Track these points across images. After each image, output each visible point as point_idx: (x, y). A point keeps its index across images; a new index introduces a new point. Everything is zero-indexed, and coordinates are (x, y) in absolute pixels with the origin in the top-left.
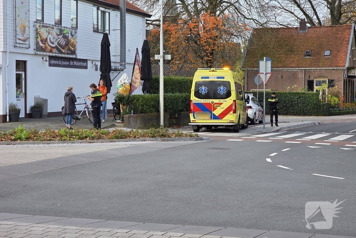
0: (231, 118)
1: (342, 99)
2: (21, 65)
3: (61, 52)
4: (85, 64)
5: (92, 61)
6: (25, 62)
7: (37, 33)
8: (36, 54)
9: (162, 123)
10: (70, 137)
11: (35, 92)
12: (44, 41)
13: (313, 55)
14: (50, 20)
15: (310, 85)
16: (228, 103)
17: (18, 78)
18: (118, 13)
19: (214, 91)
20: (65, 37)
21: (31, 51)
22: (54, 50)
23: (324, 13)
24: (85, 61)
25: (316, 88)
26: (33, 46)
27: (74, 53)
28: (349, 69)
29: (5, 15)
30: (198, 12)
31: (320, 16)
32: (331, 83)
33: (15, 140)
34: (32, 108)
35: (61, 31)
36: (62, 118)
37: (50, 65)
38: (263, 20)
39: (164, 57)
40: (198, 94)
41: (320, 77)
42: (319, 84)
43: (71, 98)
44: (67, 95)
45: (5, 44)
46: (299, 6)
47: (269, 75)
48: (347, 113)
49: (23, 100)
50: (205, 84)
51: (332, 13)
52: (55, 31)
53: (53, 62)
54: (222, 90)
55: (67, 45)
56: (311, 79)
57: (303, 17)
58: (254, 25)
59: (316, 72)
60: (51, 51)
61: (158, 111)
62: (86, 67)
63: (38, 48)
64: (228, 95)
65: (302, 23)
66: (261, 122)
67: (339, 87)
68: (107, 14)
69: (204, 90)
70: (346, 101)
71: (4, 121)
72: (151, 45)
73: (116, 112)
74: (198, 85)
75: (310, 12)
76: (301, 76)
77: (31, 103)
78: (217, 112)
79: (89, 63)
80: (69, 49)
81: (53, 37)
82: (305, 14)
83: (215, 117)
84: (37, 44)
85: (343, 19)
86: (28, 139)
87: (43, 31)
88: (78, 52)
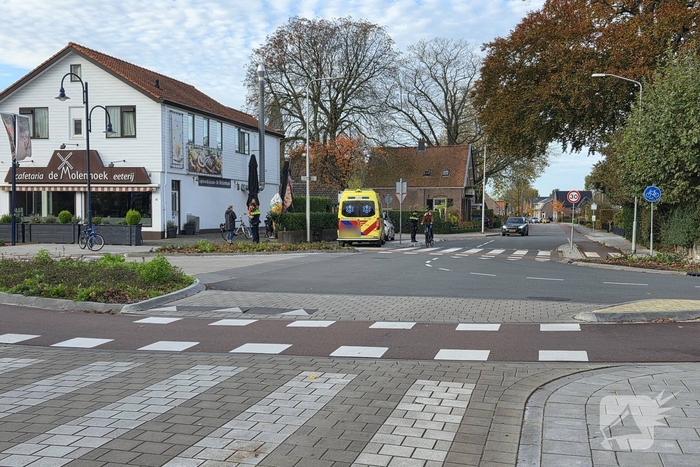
0: (375, 234)
1: (461, 218)
2: (176, 185)
3: (209, 173)
4: (228, 184)
5: (235, 181)
6: (178, 182)
7: (190, 154)
8: (188, 174)
9: (308, 240)
10: (233, 250)
11: (188, 210)
12: (195, 162)
13: (432, 174)
14: (199, 142)
15: (430, 203)
16: (372, 220)
17: (174, 196)
18: (257, 135)
19: (359, 209)
20: (212, 158)
21: (184, 171)
22: (204, 170)
23: (440, 131)
24: (229, 180)
25: (435, 207)
26: (186, 167)
27: (219, 173)
28: (466, 188)
29: (163, 137)
30: (318, 131)
31: (437, 135)
32: (450, 202)
33: (202, 252)
34: (185, 226)
35: (209, 152)
36: (220, 235)
37: (200, 185)
38: (383, 139)
39: (310, 178)
40: (344, 213)
41: (440, 196)
42: (439, 203)
43: (231, 216)
44: (227, 213)
45: (164, 165)
46: (416, 125)
47: (405, 195)
48: (466, 232)
49: (177, 217)
50: (352, 203)
51: (449, 132)
52: (204, 153)
53: (202, 181)
54: (367, 209)
55: (214, 165)
56: (431, 198)
57: (420, 137)
58: (375, 145)
59: (435, 191)
60: (201, 172)
61: (305, 229)
62: (229, 187)
63: (191, 169)
64: (372, 213)
65: (421, 142)
66: (393, 239)
67: (457, 206)
68: (246, 135)
69: (350, 209)
70: (463, 220)
71: (163, 237)
72: (293, 168)
73: (270, 229)
74: (345, 204)
75: (427, 132)
76: (421, 195)
77: (184, 221)
78: (364, 228)
79: (232, 182)
80: (216, 169)
81: (202, 157)
82: (422, 132)
83: (362, 234)
84: (190, 164)
85: (460, 139)
86: (212, 251)
87: (194, 152)
88: (223, 172)
